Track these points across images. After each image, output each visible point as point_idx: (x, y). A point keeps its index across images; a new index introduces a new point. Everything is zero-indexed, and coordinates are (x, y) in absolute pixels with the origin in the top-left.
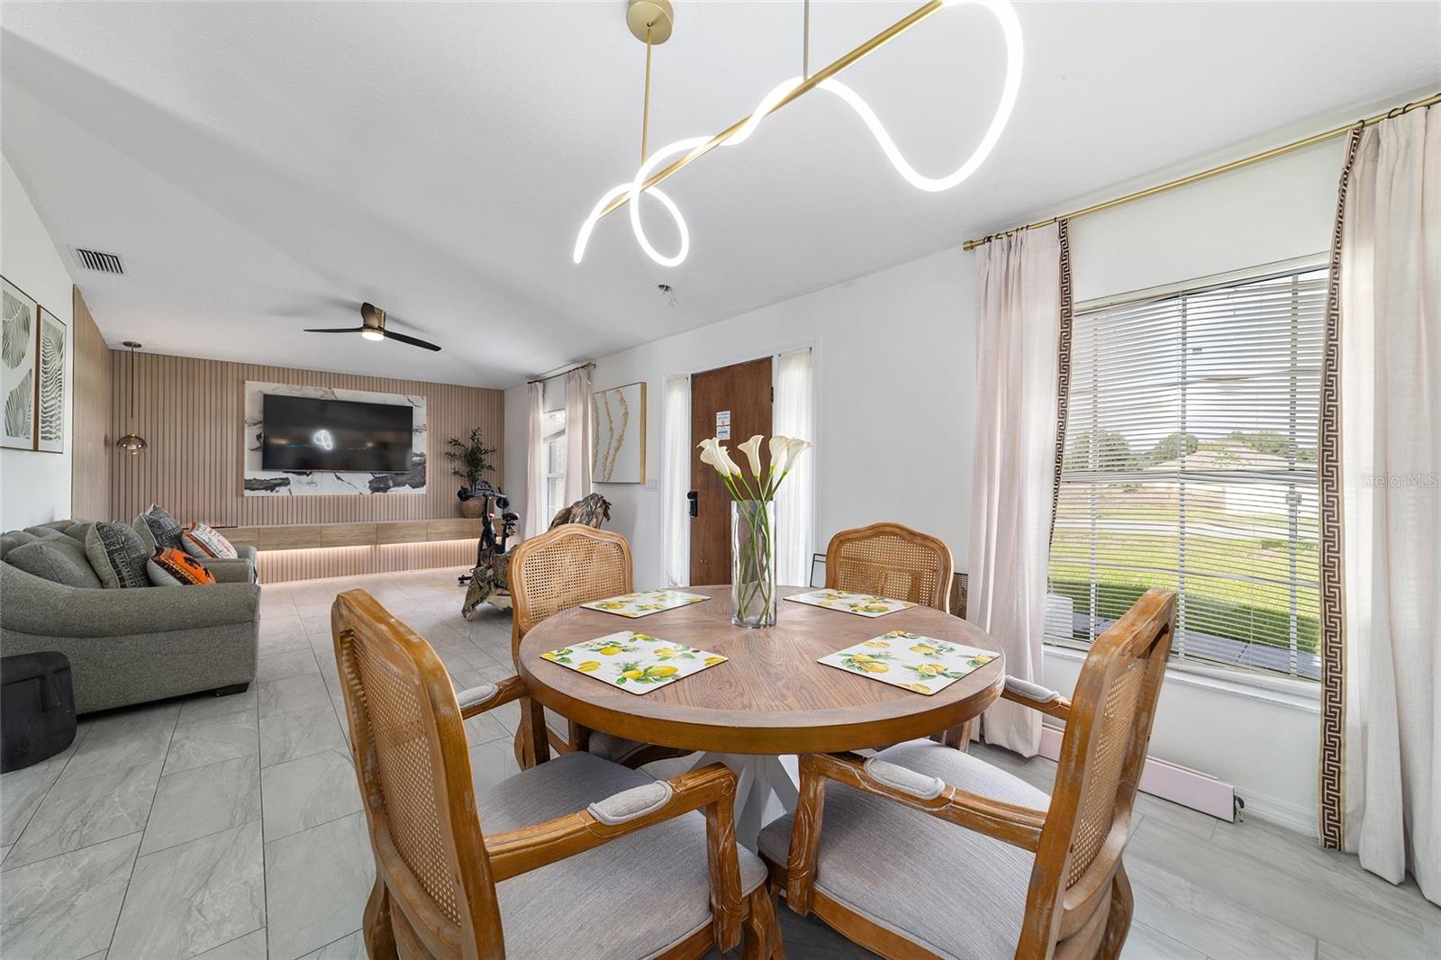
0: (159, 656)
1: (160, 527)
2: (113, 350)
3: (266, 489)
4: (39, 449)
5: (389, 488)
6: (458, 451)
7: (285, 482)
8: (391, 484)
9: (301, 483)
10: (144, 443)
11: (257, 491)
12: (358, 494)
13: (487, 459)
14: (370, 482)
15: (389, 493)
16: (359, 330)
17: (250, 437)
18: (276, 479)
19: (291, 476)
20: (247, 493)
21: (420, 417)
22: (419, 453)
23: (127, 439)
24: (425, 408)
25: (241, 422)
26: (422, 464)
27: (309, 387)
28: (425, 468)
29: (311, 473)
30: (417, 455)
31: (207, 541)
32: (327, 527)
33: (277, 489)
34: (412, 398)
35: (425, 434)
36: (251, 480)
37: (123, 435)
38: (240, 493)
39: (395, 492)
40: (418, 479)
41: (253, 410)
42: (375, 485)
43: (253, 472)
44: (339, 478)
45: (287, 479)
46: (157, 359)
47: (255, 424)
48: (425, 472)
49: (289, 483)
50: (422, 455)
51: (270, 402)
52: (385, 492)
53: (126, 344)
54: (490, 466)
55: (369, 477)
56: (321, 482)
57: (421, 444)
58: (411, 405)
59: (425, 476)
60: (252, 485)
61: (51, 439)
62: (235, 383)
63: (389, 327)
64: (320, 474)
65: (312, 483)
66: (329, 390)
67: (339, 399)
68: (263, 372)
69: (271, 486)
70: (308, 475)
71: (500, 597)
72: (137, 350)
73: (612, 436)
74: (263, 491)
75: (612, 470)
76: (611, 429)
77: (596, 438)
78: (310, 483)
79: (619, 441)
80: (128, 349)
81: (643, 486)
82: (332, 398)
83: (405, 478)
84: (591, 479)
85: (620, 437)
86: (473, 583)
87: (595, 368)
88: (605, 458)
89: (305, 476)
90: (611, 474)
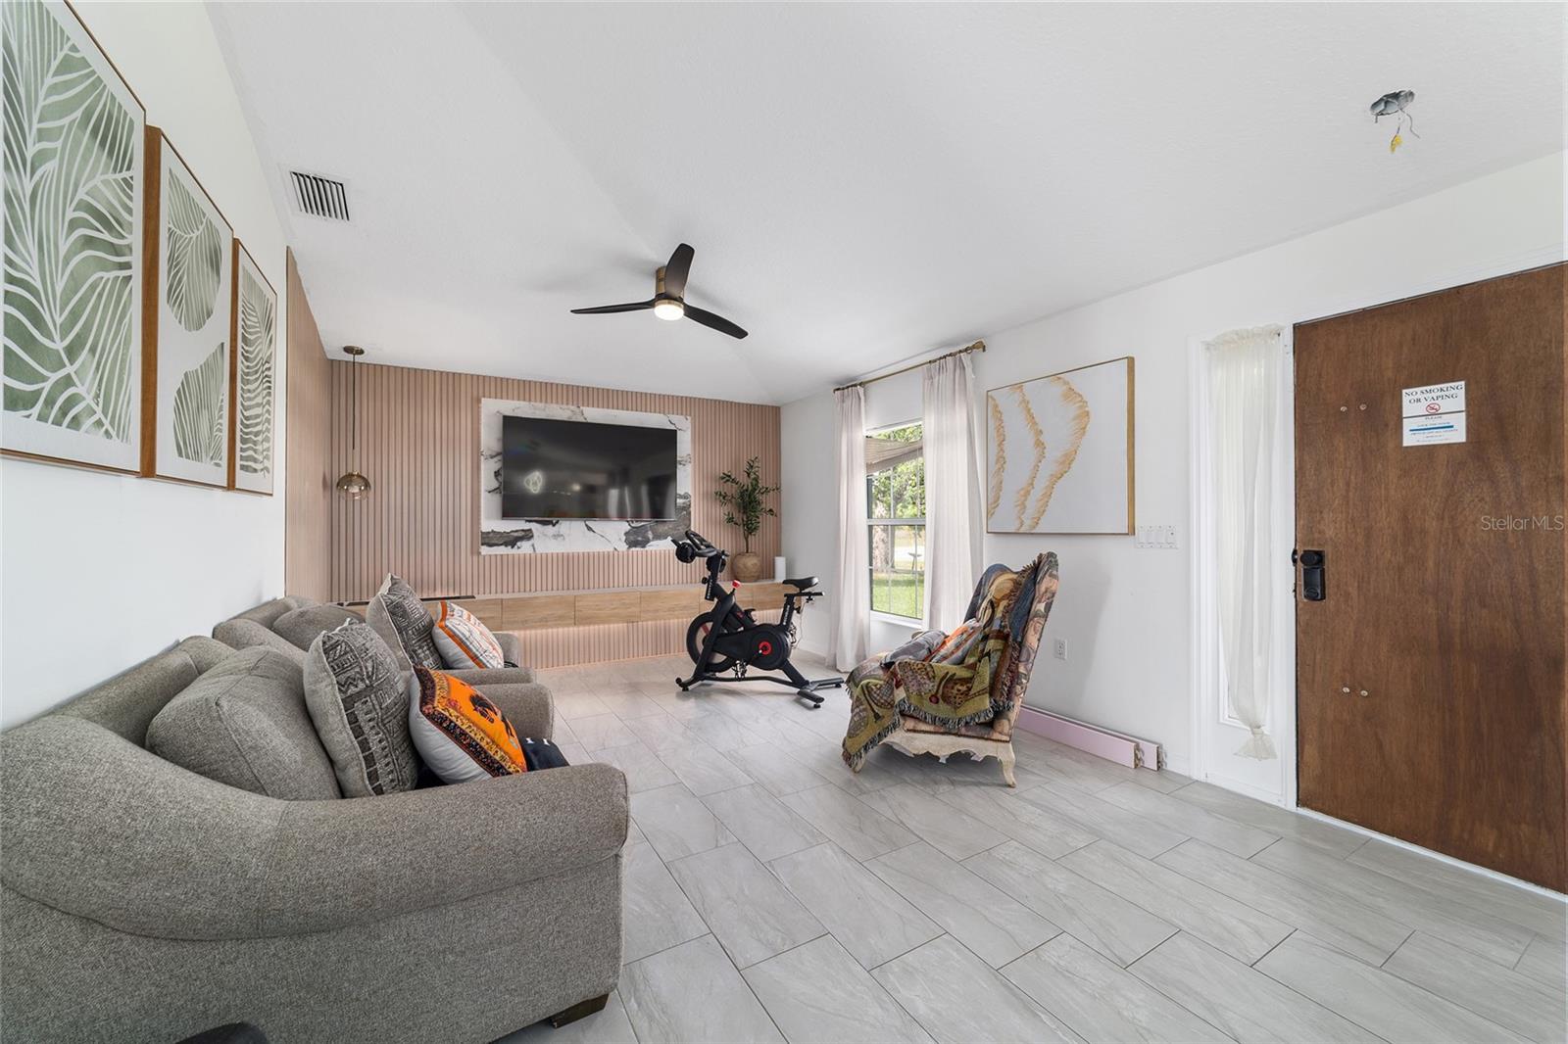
0: (451, 958)
1: (405, 614)
2: (332, 360)
3: (506, 544)
4: (237, 487)
5: (648, 541)
6: (731, 489)
7: (527, 535)
8: (651, 536)
9: (545, 535)
10: (367, 485)
11: (495, 548)
12: (612, 549)
13: (767, 501)
14: (626, 534)
15: (648, 548)
16: (650, 304)
17: (487, 479)
18: (517, 531)
19: (534, 526)
20: (485, 550)
21: (685, 445)
22: (683, 493)
23: (348, 479)
24: (689, 432)
25: (477, 453)
26: (687, 508)
27: (555, 406)
28: (690, 513)
29: (557, 522)
30: (681, 497)
31: (467, 634)
32: (580, 596)
33: (519, 544)
34: (675, 418)
35: (689, 468)
36: (489, 533)
37: (343, 474)
38: (475, 550)
39: (655, 546)
40: (681, 529)
41: (490, 437)
42: (632, 538)
43: (492, 523)
44: (589, 529)
45: (530, 530)
46: (379, 369)
47: (492, 457)
48: (690, 520)
49: (532, 536)
50: (686, 496)
51: (510, 424)
52: (644, 547)
53: (348, 350)
54: (771, 510)
55: (625, 526)
56: (569, 535)
57: (687, 482)
58: (673, 428)
59: (690, 525)
60: (490, 539)
61: (255, 470)
62: (469, 399)
63: (689, 300)
64: (568, 523)
65: (559, 535)
66: (577, 410)
67: (589, 421)
68: (502, 386)
69: (511, 541)
70: (554, 525)
71: (911, 734)
72: (359, 358)
73: (1042, 456)
74: (503, 547)
75: (1044, 511)
76: (1039, 444)
77: (997, 461)
78: (556, 536)
79: (1063, 463)
80: (349, 357)
81: (1130, 538)
82: (581, 420)
83: (666, 528)
84: (985, 528)
85: (1066, 455)
86: (861, 707)
87: (984, 350)
88: (1022, 493)
89: (551, 526)
90: (1039, 519)
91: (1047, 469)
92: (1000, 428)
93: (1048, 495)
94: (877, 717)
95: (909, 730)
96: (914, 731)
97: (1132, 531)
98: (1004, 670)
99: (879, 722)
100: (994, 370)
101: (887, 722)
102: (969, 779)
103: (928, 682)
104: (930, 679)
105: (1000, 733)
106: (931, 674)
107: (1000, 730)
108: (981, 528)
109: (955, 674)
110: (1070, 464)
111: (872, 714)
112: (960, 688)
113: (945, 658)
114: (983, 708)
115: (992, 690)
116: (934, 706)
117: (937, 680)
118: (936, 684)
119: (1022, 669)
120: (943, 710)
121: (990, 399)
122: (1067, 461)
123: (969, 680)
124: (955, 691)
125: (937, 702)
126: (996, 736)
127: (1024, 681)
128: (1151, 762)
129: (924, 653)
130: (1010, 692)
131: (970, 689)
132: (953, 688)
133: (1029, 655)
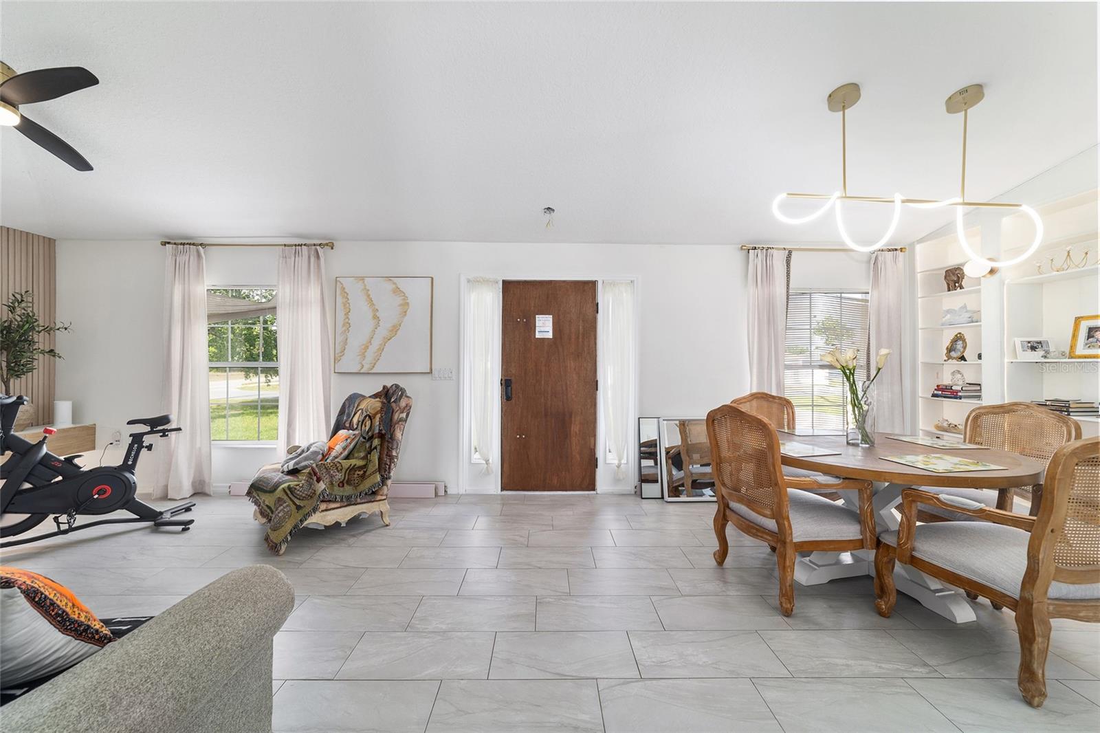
71: (324, 513)
73: (378, 325)
75: (378, 359)
76: (376, 318)
77: (344, 325)
79: (392, 331)
81: (430, 375)
84: (333, 369)
85: (394, 326)
86: (285, 505)
87: (332, 248)
88: (363, 347)
90: (375, 364)
91: (382, 332)
92: (346, 303)
93: (381, 349)
94: (299, 508)
95: (322, 511)
96: (326, 510)
97: (431, 372)
98: (384, 456)
99: (300, 511)
100: (337, 263)
101: (306, 510)
102: (360, 531)
103: (337, 473)
104: (338, 471)
105: (381, 495)
106: (340, 468)
107: (381, 493)
108: (330, 370)
109: (355, 465)
110: (396, 331)
111: (293, 507)
112: (359, 473)
113: (336, 457)
114: (376, 481)
115: (379, 470)
116: (341, 489)
117: (344, 471)
118: (343, 473)
119: (394, 454)
120: (348, 490)
121: (338, 283)
122: (395, 329)
123: (365, 466)
124: (356, 476)
125: (343, 486)
126: (379, 498)
127: (396, 460)
128: (441, 492)
129: (320, 457)
130: (389, 468)
131: (365, 472)
132: (354, 474)
133: (398, 445)
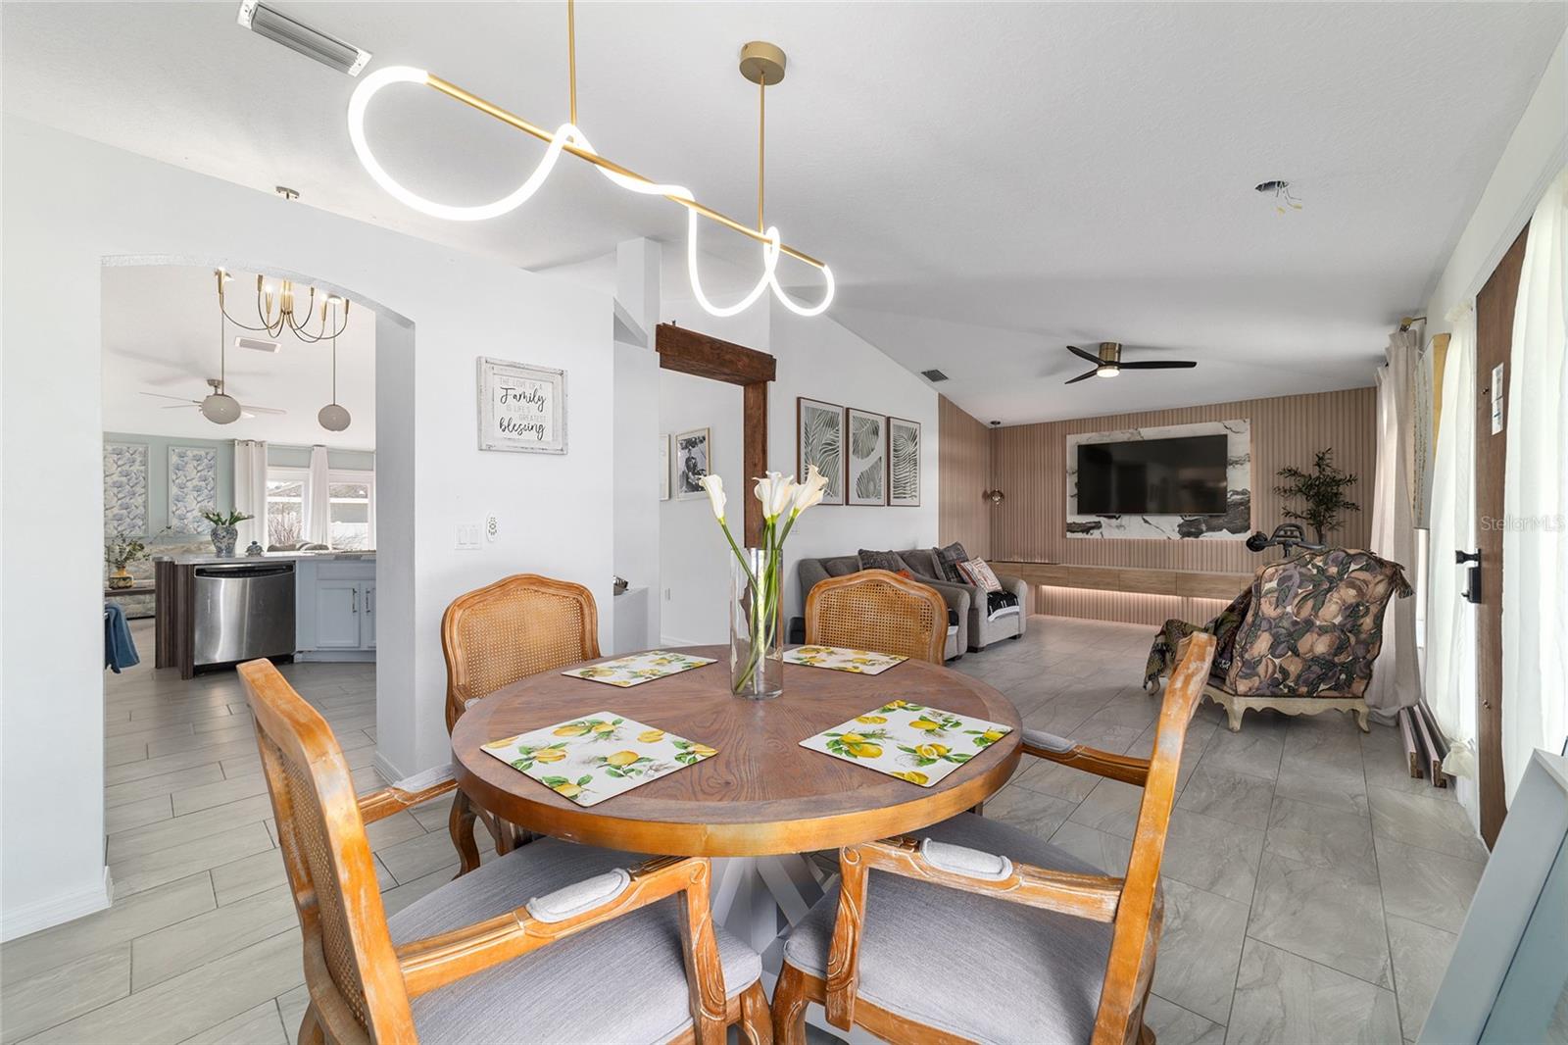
2: (991, 429)
3: (1083, 531)
5: (1202, 532)
6: (1290, 483)
7: (1098, 526)
8: (1204, 529)
9: (1111, 526)
10: (1002, 495)
11: (1077, 533)
12: (1166, 538)
14: (1179, 526)
15: (1201, 538)
17: (1071, 488)
18: (1090, 523)
19: (1103, 520)
20: (1069, 535)
21: (1240, 444)
22: (1240, 490)
23: (993, 493)
24: (1249, 433)
25: (1065, 472)
26: (1246, 504)
27: (1118, 431)
28: (1249, 508)
29: (1120, 516)
30: (1236, 493)
33: (1091, 531)
34: (1228, 423)
35: (1248, 466)
36: (1071, 523)
38: (1064, 534)
39: (1209, 537)
40: (1239, 523)
41: (1072, 461)
42: (1185, 529)
43: (1073, 518)
44: (1146, 522)
45: (1100, 522)
46: (1011, 430)
47: (1073, 473)
48: (1249, 514)
49: (1101, 526)
50: (1244, 492)
51: (1084, 451)
52: (1197, 537)
53: (993, 423)
55: (1178, 520)
56: (1129, 526)
57: (1240, 480)
58: (1225, 433)
59: (1249, 518)
60: (1072, 528)
61: (909, 498)
62: (1059, 437)
63: (1123, 361)
64: (1128, 517)
65: (1121, 526)
66: (1135, 432)
67: (1146, 438)
68: (1081, 424)
69: (1086, 529)
70: (1117, 519)
72: (998, 426)
74: (1080, 534)
78: (1119, 527)
80: (993, 426)
82: (1139, 438)
83: (1221, 521)
89: (1114, 520)
